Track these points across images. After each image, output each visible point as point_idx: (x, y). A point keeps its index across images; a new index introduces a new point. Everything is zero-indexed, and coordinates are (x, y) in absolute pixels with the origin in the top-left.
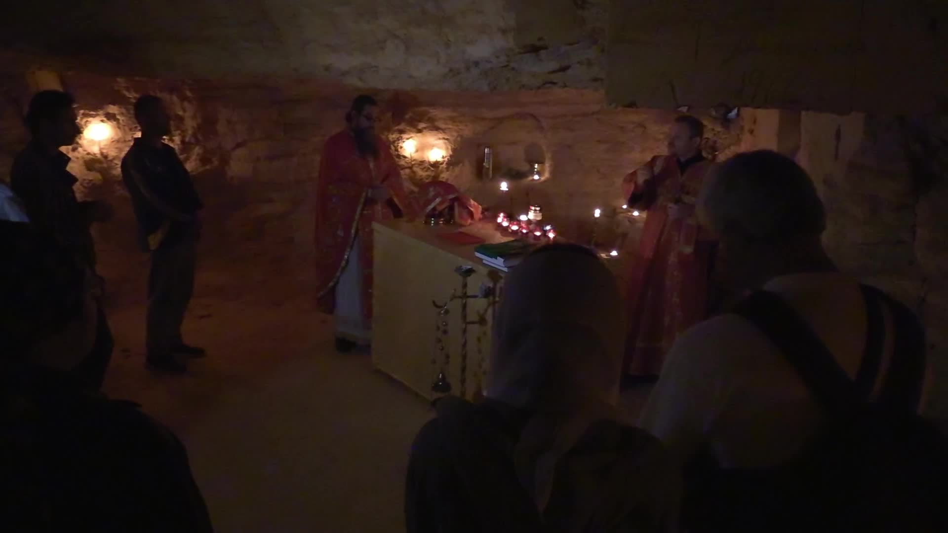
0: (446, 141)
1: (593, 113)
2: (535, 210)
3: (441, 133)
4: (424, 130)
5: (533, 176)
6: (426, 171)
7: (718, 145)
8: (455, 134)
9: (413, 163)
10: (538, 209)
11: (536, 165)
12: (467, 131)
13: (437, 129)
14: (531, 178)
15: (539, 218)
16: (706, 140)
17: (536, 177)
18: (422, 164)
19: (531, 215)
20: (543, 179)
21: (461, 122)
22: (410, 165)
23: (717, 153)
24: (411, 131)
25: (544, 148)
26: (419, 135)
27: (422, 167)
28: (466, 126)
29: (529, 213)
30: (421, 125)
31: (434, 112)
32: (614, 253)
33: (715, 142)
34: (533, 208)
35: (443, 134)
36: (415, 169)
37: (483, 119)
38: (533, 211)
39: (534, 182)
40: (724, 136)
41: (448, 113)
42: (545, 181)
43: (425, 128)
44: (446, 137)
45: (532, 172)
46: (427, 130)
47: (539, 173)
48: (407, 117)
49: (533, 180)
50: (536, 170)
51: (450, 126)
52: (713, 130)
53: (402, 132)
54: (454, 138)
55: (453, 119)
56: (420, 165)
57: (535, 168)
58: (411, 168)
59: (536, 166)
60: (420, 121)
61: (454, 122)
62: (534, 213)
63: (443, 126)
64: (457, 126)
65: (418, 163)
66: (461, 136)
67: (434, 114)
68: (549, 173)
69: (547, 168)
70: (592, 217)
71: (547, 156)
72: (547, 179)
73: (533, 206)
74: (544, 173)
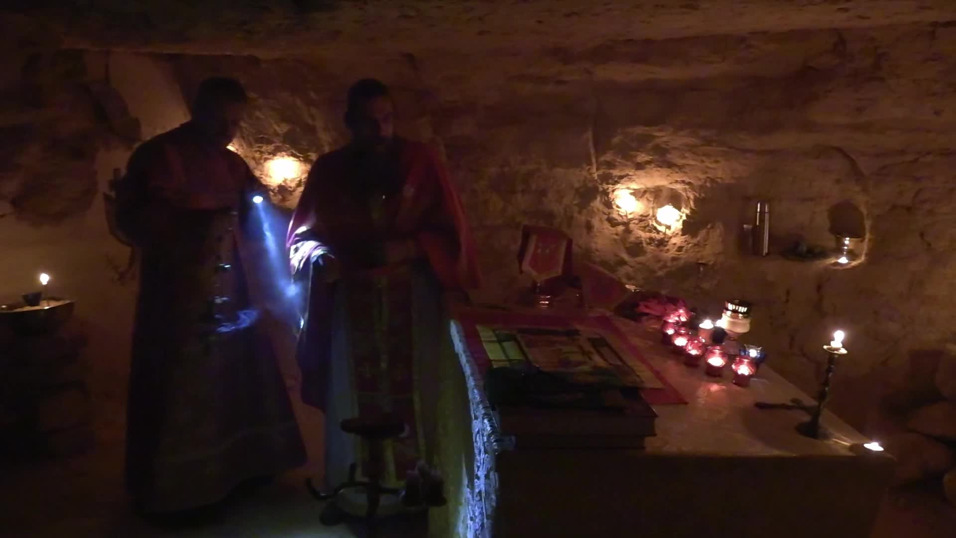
0: (687, 187)
2: (734, 311)
3: (677, 172)
4: (648, 166)
5: (839, 258)
6: (650, 231)
8: (702, 176)
9: (630, 217)
10: (743, 309)
11: (848, 239)
12: (722, 170)
13: (670, 165)
14: (833, 260)
15: (743, 327)
17: (843, 260)
18: (644, 220)
19: (724, 322)
20: (854, 263)
21: (707, 155)
22: (625, 220)
24: (626, 166)
25: (863, 210)
27: (642, 224)
28: (716, 162)
29: (723, 315)
30: (642, 157)
31: (663, 136)
32: (874, 446)
34: (731, 307)
35: (682, 174)
36: (632, 226)
37: (745, 151)
38: (729, 313)
39: (838, 267)
41: (683, 139)
42: (854, 268)
43: (649, 162)
44: (687, 180)
45: (839, 251)
46: (653, 165)
47: (852, 255)
48: (616, 140)
49: (837, 264)
50: (846, 248)
51: (690, 162)
53: (611, 165)
54: (700, 183)
55: (692, 149)
56: (641, 221)
57: (844, 245)
58: (626, 224)
59: (847, 241)
60: (639, 150)
61: (695, 153)
62: (732, 317)
63: (680, 162)
64: (702, 162)
65: (637, 217)
66: (713, 181)
67: (664, 139)
68: (866, 255)
69: (865, 246)
70: (825, 347)
71: (868, 224)
72: (860, 264)
73: (732, 303)
74: (861, 255)
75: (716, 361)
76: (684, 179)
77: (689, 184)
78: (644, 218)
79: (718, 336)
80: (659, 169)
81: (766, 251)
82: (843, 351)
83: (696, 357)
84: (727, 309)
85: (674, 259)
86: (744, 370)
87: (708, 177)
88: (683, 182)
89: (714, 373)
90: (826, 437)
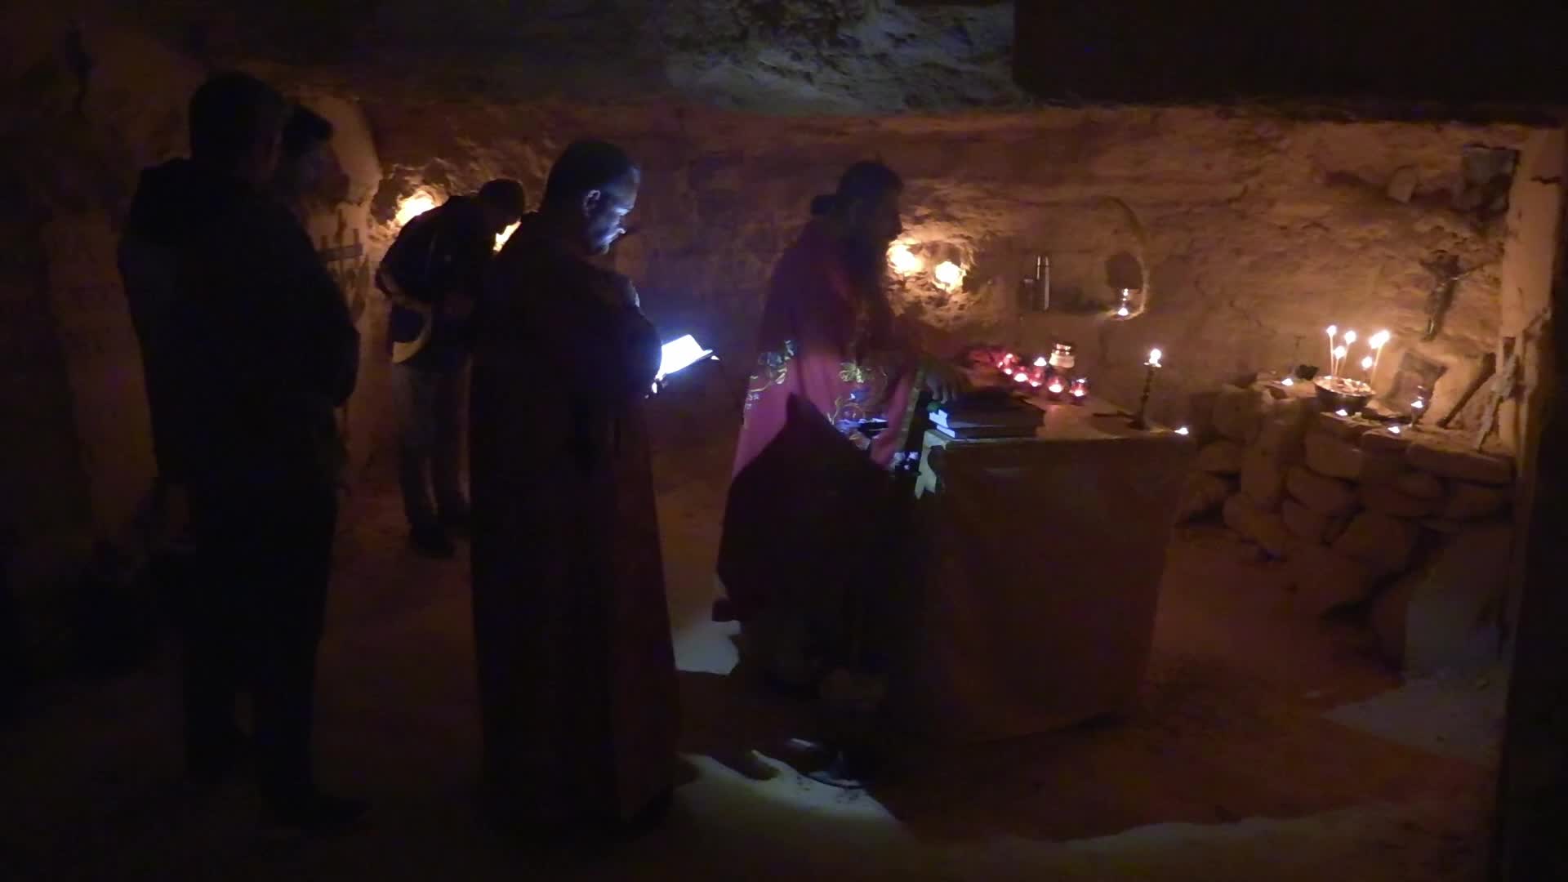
0: (966, 241)
1: (1230, 201)
2: (1062, 350)
3: (955, 226)
4: (927, 221)
5: (1118, 310)
6: (929, 290)
7: (1461, 264)
8: (981, 229)
9: (907, 275)
10: (1067, 348)
11: (1126, 290)
12: (1004, 223)
13: (950, 219)
14: (1112, 313)
15: (1069, 365)
16: (1439, 254)
17: (1123, 312)
18: (922, 278)
19: (1054, 360)
20: (1134, 315)
21: (989, 208)
22: (901, 279)
23: (1456, 279)
25: (1140, 259)
26: (919, 227)
27: (920, 282)
28: (1000, 214)
29: (1053, 353)
30: (922, 211)
31: (944, 189)
32: (1183, 431)
33: (1455, 259)
34: (1059, 346)
35: (960, 228)
36: (908, 285)
37: (1030, 204)
38: (1058, 352)
39: (1118, 319)
40: (1474, 247)
41: (965, 192)
42: (1135, 318)
43: (927, 216)
44: (967, 234)
45: (1117, 303)
46: (933, 219)
47: (1131, 306)
49: (1117, 316)
50: (1124, 300)
51: (971, 215)
52: (1455, 235)
54: (980, 237)
55: (975, 203)
56: (918, 279)
57: (1123, 297)
58: (902, 283)
59: (1126, 292)
60: (919, 203)
61: (977, 206)
62: (1060, 354)
63: (960, 215)
64: (984, 215)
65: (915, 275)
66: (992, 234)
67: (945, 192)
68: (1146, 305)
69: (1144, 296)
70: (1146, 364)
71: (1146, 274)
72: (1140, 315)
73: (1060, 344)
74: (1139, 306)
75: (1056, 388)
76: (962, 233)
77: (967, 238)
78: (922, 276)
79: (1050, 372)
80: (938, 223)
81: (1047, 305)
82: (1159, 366)
83: (1038, 388)
84: (1056, 349)
85: (957, 318)
86: (1079, 393)
87: (988, 231)
88: (962, 236)
89: (1054, 398)
90: (1148, 429)
